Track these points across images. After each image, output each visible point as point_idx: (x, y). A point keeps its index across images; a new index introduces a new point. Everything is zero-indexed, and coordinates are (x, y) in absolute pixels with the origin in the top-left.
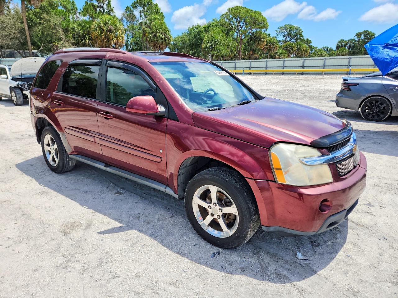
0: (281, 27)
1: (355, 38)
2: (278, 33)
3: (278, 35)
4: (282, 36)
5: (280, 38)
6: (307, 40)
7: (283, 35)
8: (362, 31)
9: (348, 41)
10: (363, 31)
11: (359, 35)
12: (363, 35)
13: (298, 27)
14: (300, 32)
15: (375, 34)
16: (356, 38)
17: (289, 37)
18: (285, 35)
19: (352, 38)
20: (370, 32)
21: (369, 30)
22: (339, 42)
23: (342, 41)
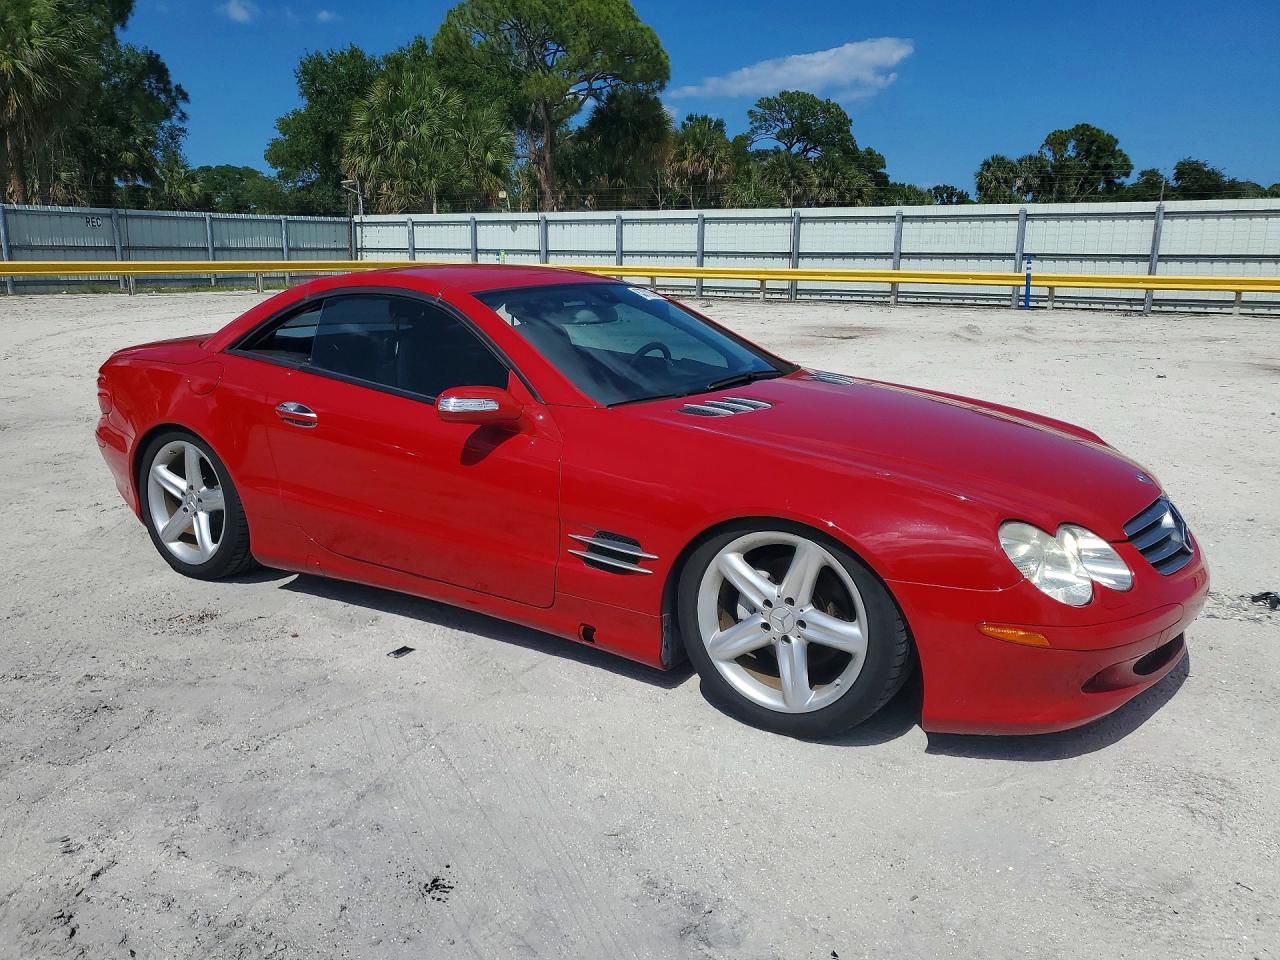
0: (768, 99)
1: (1044, 151)
2: (756, 124)
3: (759, 131)
4: (773, 136)
5: (765, 142)
6: (870, 152)
7: (778, 129)
9: (1020, 161)
10: (1074, 126)
11: (1057, 141)
12: (1071, 143)
13: (832, 102)
14: (840, 123)
15: (1117, 141)
16: (1049, 155)
17: (798, 141)
18: (783, 130)
19: (1036, 153)
20: (1098, 131)
22: (987, 165)
23: (999, 162)
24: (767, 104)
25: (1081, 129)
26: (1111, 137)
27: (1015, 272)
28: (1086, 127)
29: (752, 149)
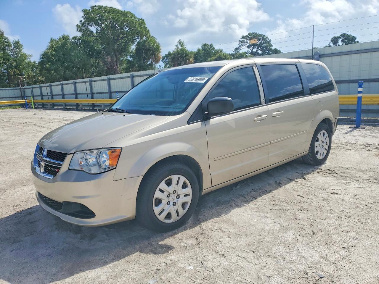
2: (241, 44)
3: (242, 46)
4: (246, 47)
5: (244, 49)
6: (275, 49)
7: (248, 44)
8: (338, 35)
10: (340, 35)
11: (335, 40)
12: (340, 41)
15: (356, 38)
19: (328, 45)
20: (349, 35)
21: (348, 33)
24: (243, 37)
25: (343, 35)
26: (353, 37)
28: (345, 34)
29: (241, 52)
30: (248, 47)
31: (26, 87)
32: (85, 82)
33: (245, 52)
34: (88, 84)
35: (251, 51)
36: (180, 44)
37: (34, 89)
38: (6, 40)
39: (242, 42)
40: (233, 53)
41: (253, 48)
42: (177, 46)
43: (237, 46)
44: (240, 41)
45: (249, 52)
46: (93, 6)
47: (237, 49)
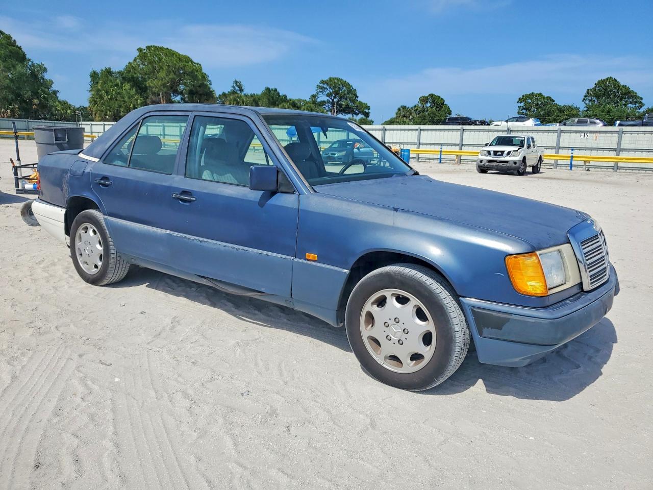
2: (318, 91)
3: (320, 93)
4: (326, 95)
5: (322, 98)
7: (326, 92)
8: (427, 94)
9: (412, 108)
10: (429, 94)
11: (424, 100)
12: (429, 101)
15: (444, 101)
16: (420, 105)
18: (329, 93)
19: (416, 105)
20: (438, 96)
21: (436, 94)
22: (399, 110)
23: (404, 107)
24: (323, 82)
25: (431, 95)
26: (442, 99)
27: (417, 148)
28: (433, 95)
29: (319, 100)
30: (328, 95)
31: (80, 123)
32: (160, 126)
33: (324, 102)
34: (162, 128)
35: (331, 100)
36: (237, 85)
37: (93, 126)
38: (30, 63)
39: (321, 88)
40: (308, 100)
41: (335, 97)
42: (234, 87)
43: (315, 93)
44: (318, 85)
45: (329, 102)
46: (149, 47)
47: (314, 96)
